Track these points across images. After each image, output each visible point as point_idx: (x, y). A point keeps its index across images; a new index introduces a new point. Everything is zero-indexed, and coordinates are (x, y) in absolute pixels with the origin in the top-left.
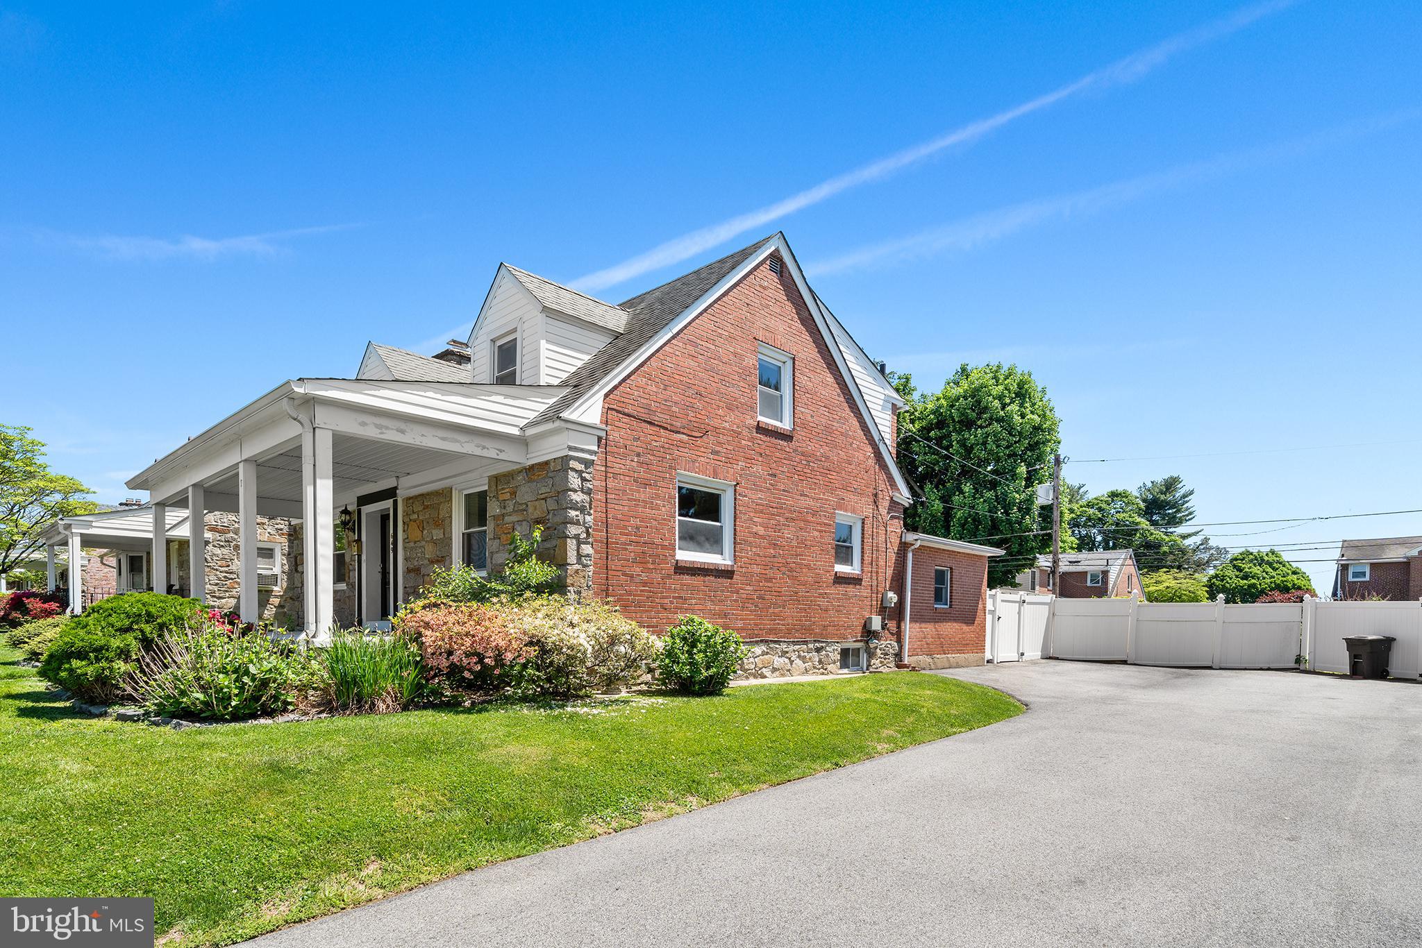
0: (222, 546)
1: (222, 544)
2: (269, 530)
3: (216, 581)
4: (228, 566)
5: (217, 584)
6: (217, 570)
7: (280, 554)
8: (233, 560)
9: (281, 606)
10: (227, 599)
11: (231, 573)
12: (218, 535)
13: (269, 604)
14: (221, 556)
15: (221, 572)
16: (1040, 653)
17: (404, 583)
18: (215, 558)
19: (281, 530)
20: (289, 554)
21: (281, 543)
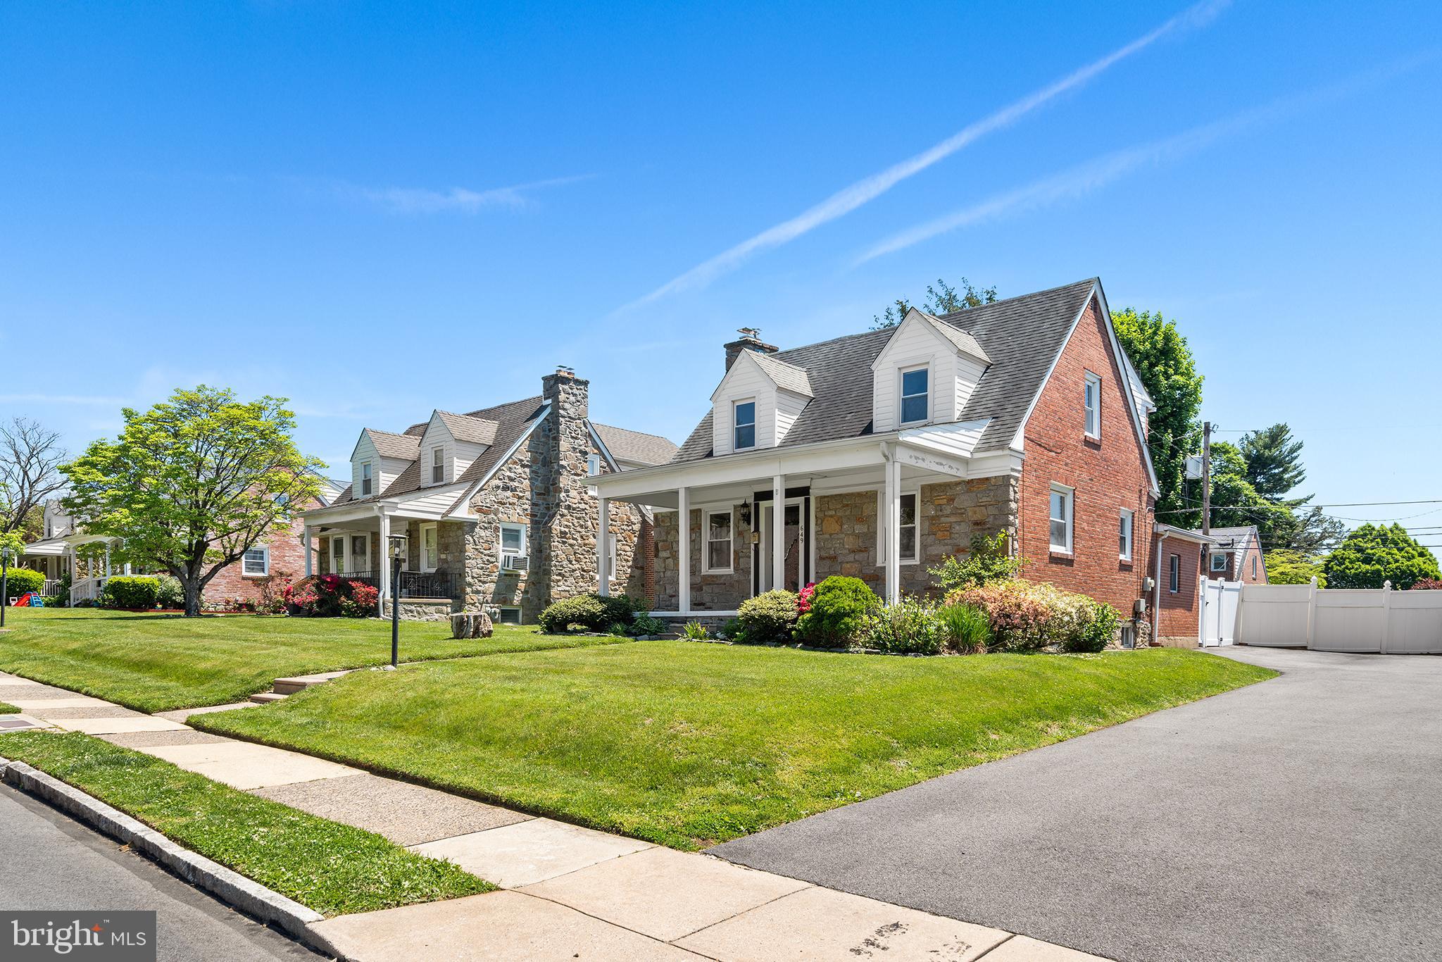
0: (486, 528)
1: (486, 525)
2: (518, 511)
3: (482, 565)
4: (490, 549)
5: (482, 568)
6: (482, 553)
7: (525, 536)
8: (493, 542)
9: (525, 592)
10: (489, 584)
11: (492, 556)
12: (483, 516)
13: (518, 589)
14: (485, 539)
15: (485, 555)
16: (1232, 640)
17: (816, 569)
18: (481, 541)
19: (526, 510)
20: (532, 536)
21: (526, 524)
